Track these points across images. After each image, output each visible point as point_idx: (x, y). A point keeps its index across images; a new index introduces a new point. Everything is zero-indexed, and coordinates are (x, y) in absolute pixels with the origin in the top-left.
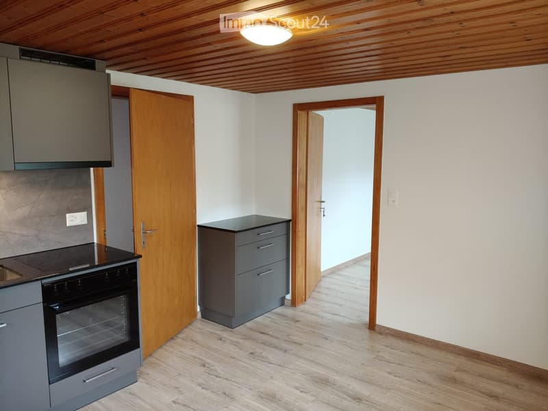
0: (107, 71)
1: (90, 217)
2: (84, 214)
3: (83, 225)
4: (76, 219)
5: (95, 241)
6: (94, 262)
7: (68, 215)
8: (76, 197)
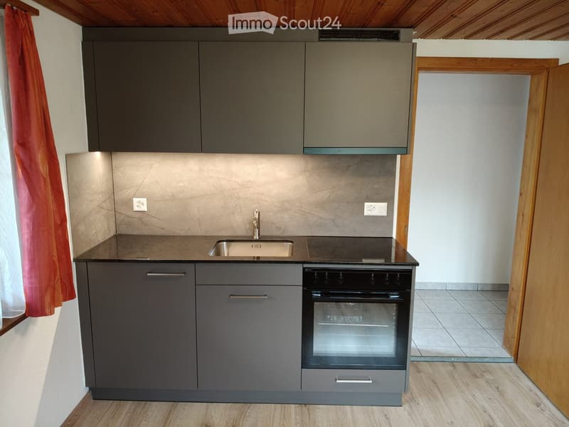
0: (414, 41)
1: (390, 209)
2: (384, 205)
3: (382, 217)
4: (375, 209)
5: (394, 236)
6: (390, 259)
7: (366, 204)
8: (376, 186)
